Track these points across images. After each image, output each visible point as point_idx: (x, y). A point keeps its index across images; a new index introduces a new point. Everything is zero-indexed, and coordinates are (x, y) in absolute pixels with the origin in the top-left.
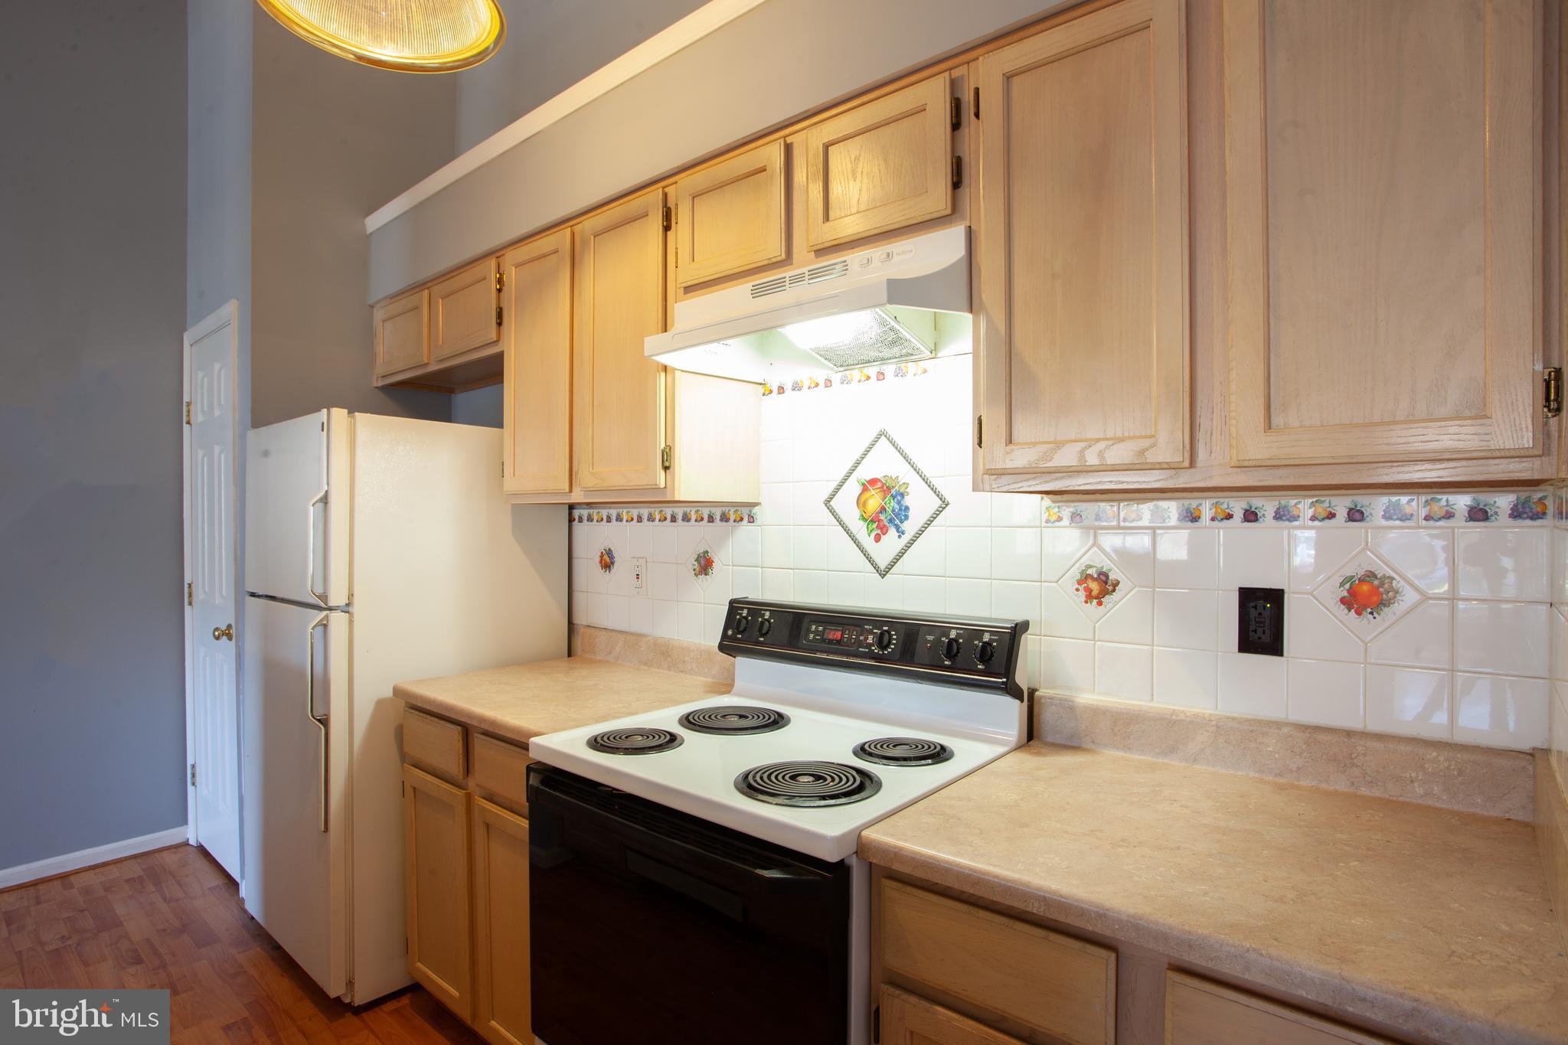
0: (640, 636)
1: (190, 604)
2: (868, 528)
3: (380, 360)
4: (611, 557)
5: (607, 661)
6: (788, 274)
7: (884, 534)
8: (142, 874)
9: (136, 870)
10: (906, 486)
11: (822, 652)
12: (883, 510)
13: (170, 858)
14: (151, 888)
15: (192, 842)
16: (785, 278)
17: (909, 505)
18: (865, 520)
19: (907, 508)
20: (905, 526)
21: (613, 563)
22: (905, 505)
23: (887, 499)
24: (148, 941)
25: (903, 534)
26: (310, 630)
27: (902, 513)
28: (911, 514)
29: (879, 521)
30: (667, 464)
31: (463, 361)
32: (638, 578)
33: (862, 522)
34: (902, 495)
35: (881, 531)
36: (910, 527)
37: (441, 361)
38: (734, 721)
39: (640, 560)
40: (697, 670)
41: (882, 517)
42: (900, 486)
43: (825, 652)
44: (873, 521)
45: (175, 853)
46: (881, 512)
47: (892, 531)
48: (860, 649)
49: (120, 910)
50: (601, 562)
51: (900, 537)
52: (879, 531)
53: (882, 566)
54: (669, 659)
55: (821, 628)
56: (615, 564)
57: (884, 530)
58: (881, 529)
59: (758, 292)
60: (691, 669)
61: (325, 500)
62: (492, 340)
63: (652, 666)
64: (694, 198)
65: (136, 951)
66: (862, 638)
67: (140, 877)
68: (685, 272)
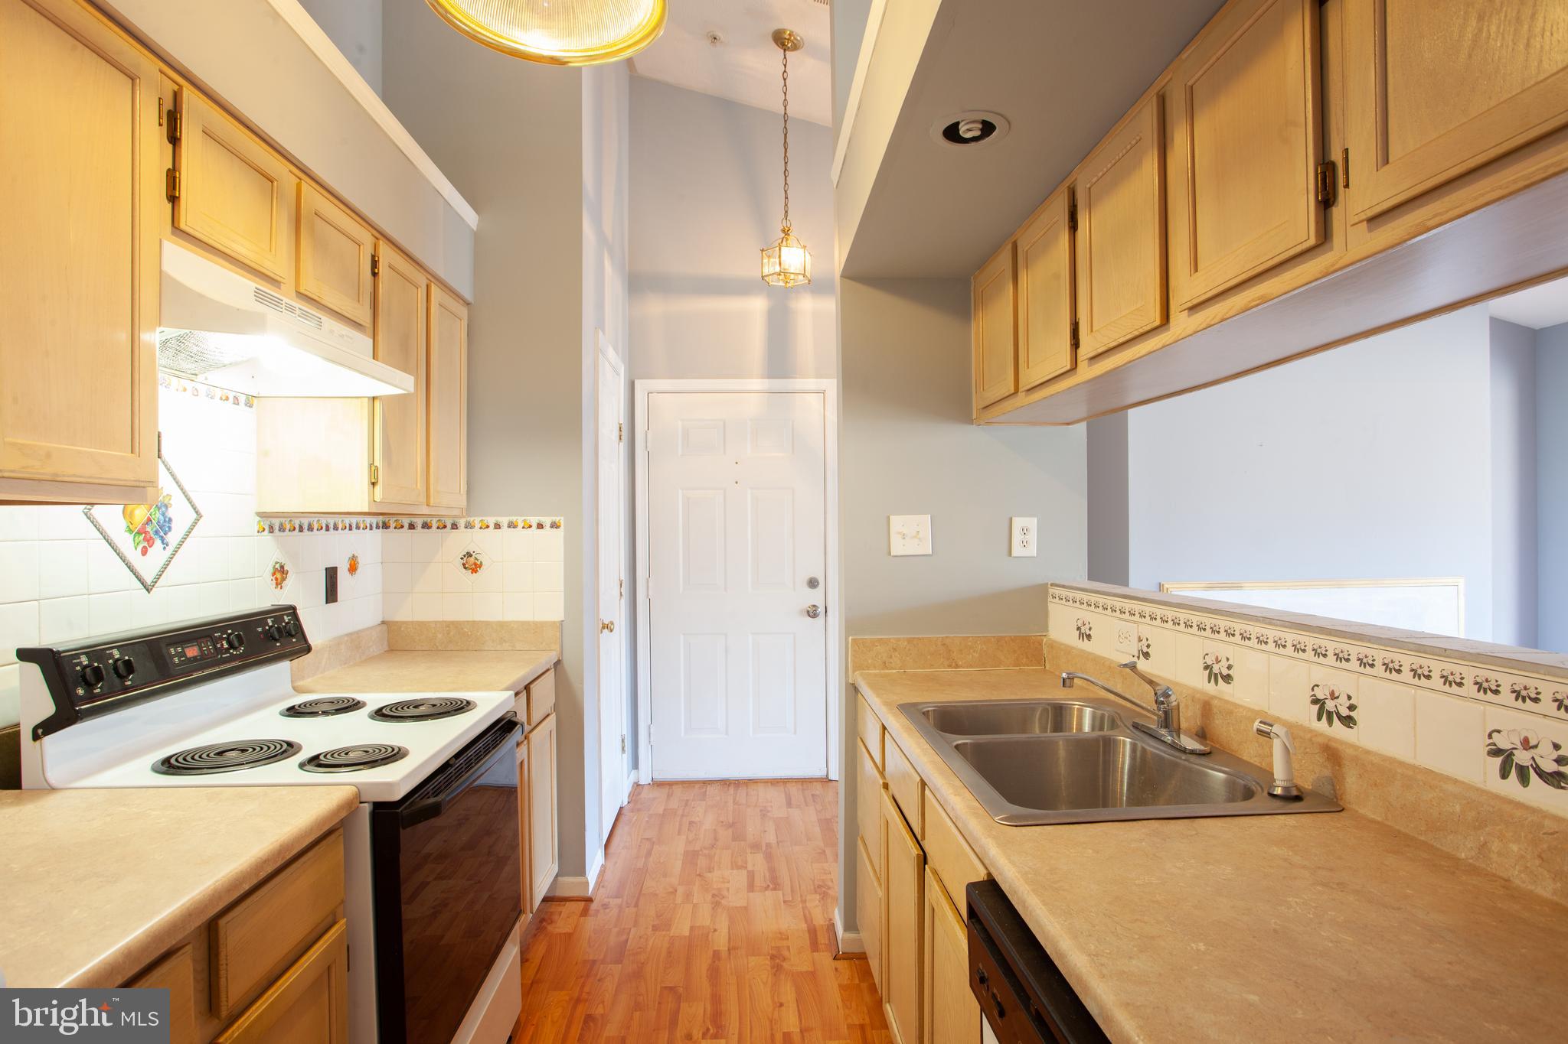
2: (134, 541)
7: (151, 546)
10: (169, 497)
11: (197, 670)
12: (149, 520)
17: (173, 518)
18: (130, 531)
19: (170, 520)
20: (170, 538)
22: (169, 516)
23: (152, 510)
25: (167, 545)
27: (165, 526)
28: (173, 525)
29: (146, 532)
33: (128, 534)
34: (166, 507)
35: (148, 544)
36: (173, 538)
41: (148, 529)
42: (164, 497)
43: (199, 670)
44: (139, 533)
46: (147, 523)
47: (158, 542)
48: (224, 656)
51: (164, 548)
52: (146, 544)
53: (149, 580)
55: (179, 649)
57: (150, 542)
58: (148, 541)
66: (219, 646)
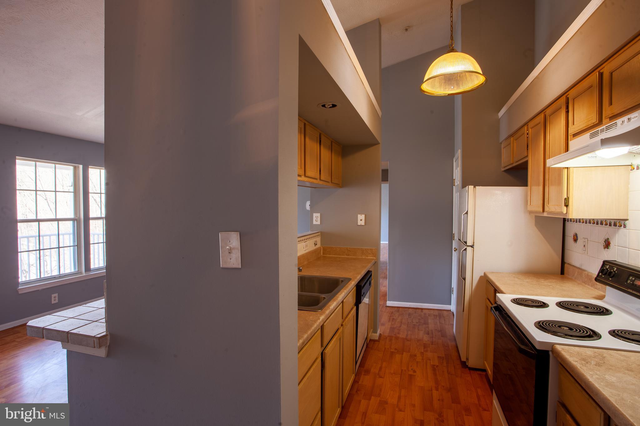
0: (584, 270)
1: (454, 240)
3: (502, 162)
4: (577, 237)
5: (572, 279)
6: (600, 129)
8: (438, 314)
9: (436, 313)
13: (445, 313)
14: (438, 318)
15: (452, 311)
16: (599, 130)
21: (577, 239)
24: (432, 331)
26: (461, 252)
30: (567, 204)
31: (520, 162)
32: (584, 247)
37: (517, 162)
38: (582, 308)
39: (585, 239)
40: (601, 289)
43: (632, 290)
45: (447, 312)
49: (430, 321)
50: (573, 238)
54: (592, 282)
55: (634, 279)
56: (578, 240)
59: (592, 136)
60: (599, 288)
61: (467, 213)
62: (525, 156)
63: (586, 284)
64: (574, 99)
65: (429, 332)
67: (437, 315)
68: (572, 130)
